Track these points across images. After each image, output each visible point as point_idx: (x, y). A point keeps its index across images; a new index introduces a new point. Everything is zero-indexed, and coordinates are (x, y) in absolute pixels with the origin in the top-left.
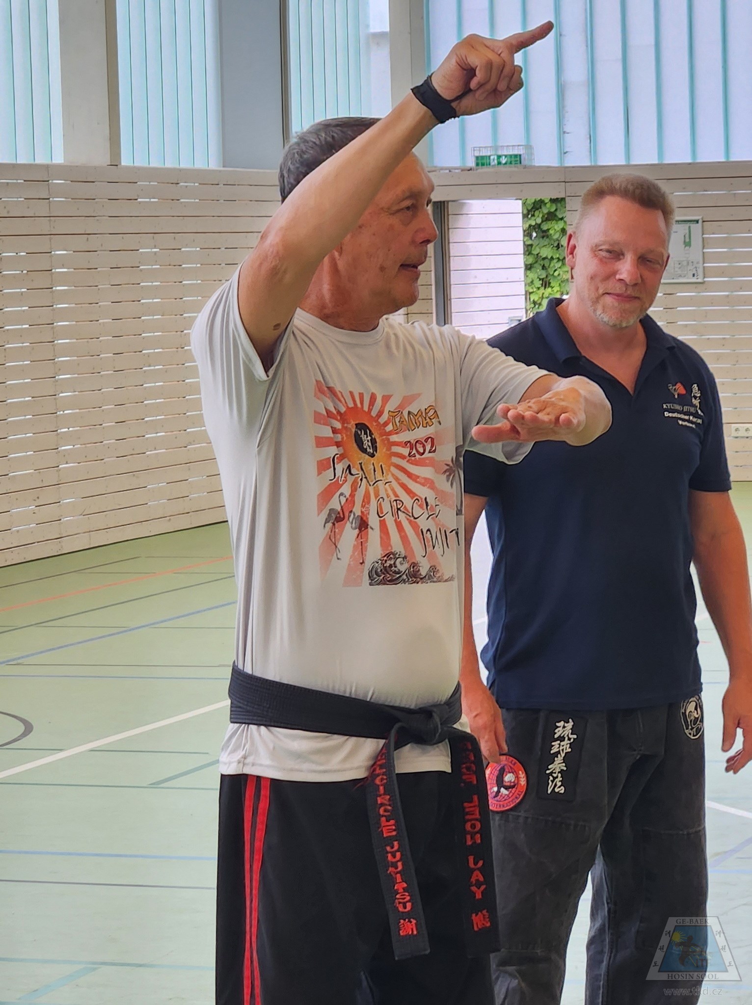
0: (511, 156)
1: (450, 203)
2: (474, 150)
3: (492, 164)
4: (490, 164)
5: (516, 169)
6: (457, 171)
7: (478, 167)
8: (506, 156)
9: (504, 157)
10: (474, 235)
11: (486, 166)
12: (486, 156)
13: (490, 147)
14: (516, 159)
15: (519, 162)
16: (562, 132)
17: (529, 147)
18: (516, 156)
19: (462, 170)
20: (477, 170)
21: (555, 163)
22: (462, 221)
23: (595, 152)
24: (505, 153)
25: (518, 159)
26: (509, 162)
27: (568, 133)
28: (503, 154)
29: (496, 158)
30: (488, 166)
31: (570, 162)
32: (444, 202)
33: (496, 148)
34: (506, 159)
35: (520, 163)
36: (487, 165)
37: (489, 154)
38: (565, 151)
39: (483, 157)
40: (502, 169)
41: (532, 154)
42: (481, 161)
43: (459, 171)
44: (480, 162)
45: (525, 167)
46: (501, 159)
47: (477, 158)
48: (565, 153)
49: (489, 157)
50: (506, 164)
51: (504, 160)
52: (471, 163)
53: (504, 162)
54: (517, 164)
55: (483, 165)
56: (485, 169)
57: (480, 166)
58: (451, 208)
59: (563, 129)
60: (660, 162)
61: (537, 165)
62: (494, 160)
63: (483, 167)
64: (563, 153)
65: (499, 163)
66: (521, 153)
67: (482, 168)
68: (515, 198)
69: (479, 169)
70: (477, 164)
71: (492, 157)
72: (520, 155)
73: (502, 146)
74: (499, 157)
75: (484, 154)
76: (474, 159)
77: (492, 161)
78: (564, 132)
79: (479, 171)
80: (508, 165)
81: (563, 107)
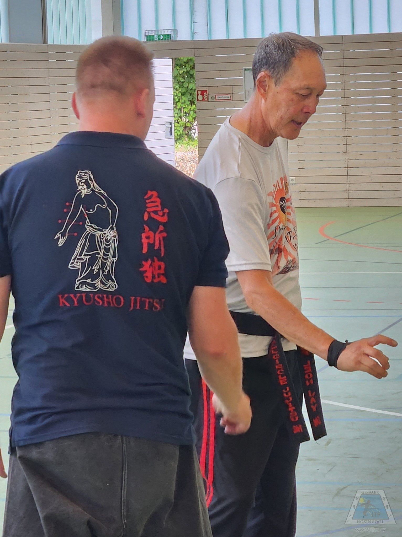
0: (165, 35)
2: (145, 32)
3: (155, 39)
4: (154, 40)
5: (168, 42)
7: (147, 41)
8: (162, 35)
11: (152, 41)
12: (152, 35)
13: (154, 30)
14: (168, 37)
16: (193, 22)
17: (175, 31)
18: (168, 35)
21: (189, 39)
23: (210, 33)
24: (162, 34)
27: (196, 23)
31: (198, 38)
33: (157, 31)
34: (163, 37)
35: (170, 39)
37: (154, 34)
40: (161, 42)
41: (177, 34)
44: (148, 38)
45: (173, 41)
46: (160, 37)
47: (147, 36)
48: (194, 33)
49: (154, 35)
50: (162, 39)
52: (144, 39)
55: (150, 40)
56: (152, 43)
59: (193, 20)
61: (179, 40)
62: (156, 37)
63: (151, 41)
65: (159, 39)
66: (171, 34)
67: (149, 42)
68: (168, 58)
69: (148, 42)
70: (147, 40)
71: (155, 36)
72: (170, 35)
73: (160, 30)
75: (151, 35)
76: (146, 37)
77: (155, 38)
81: (193, 8)
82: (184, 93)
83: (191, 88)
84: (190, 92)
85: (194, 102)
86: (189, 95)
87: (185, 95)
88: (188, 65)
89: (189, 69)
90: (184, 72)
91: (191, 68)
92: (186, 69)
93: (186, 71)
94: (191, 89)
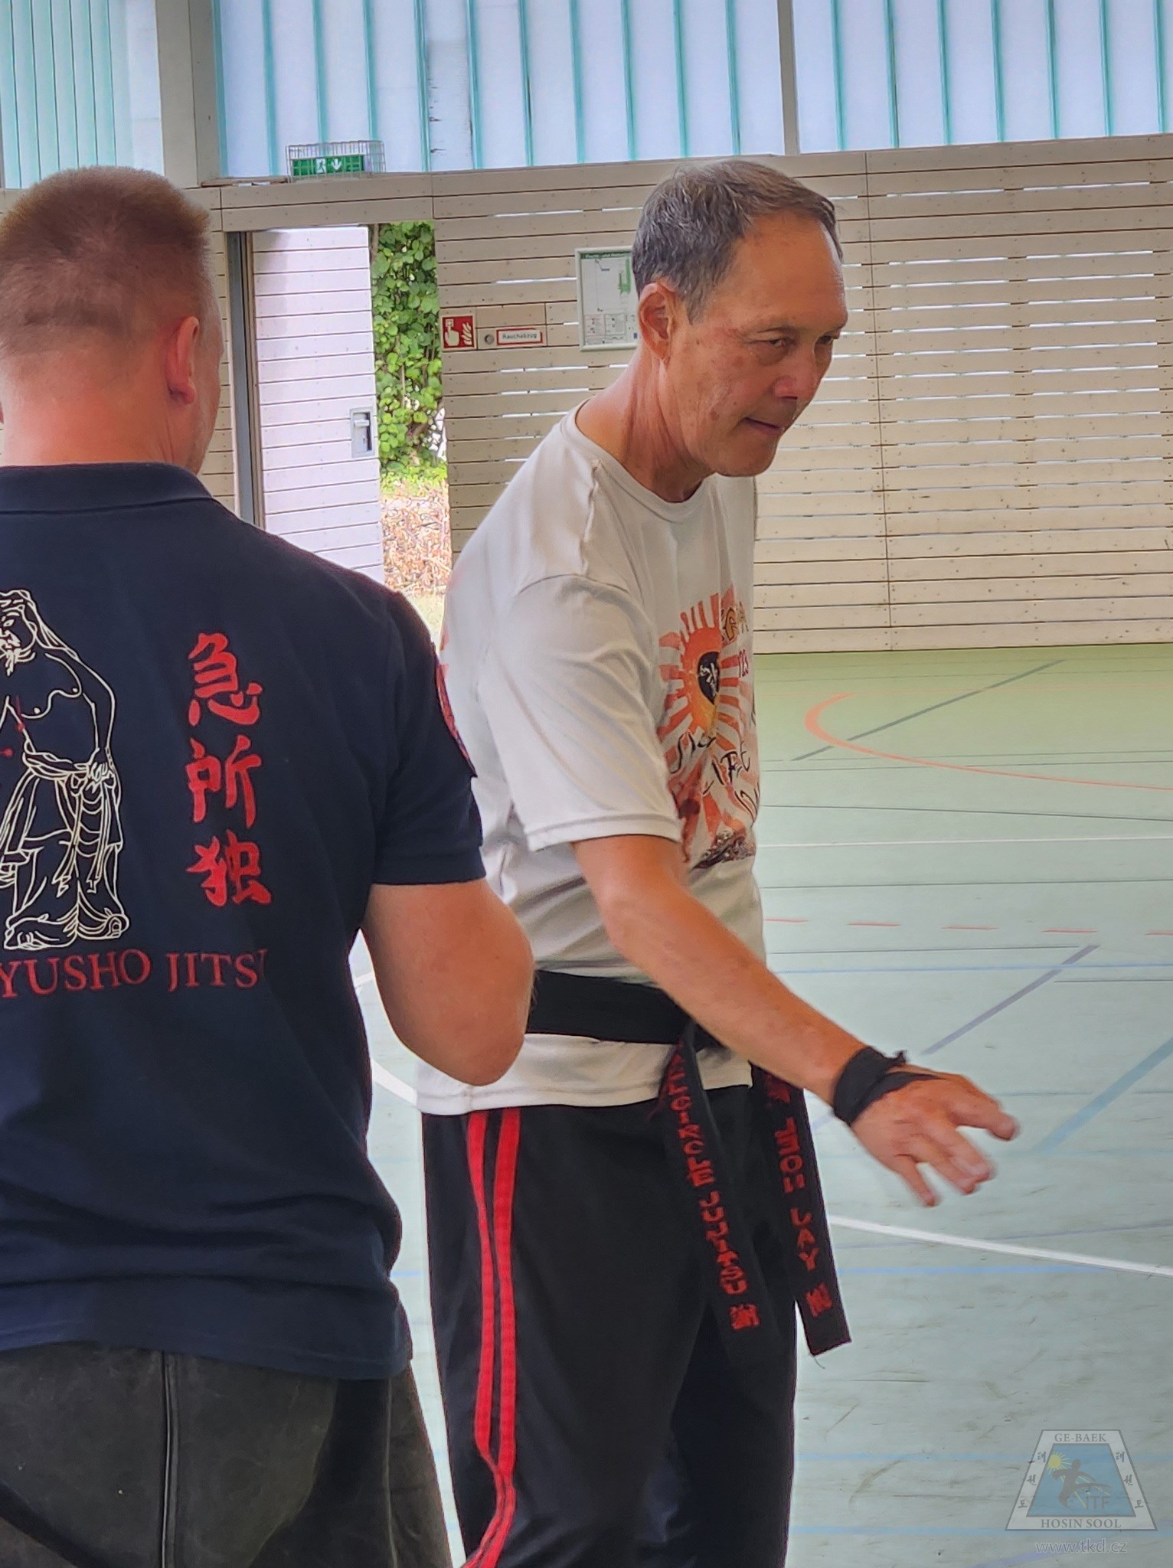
0: (347, 158)
1: (254, 234)
2: (290, 151)
3: (319, 171)
4: (315, 173)
5: (356, 179)
6: (264, 184)
7: (296, 177)
8: (339, 158)
9: (336, 161)
10: (291, 283)
11: (308, 175)
12: (310, 160)
13: (315, 145)
14: (356, 164)
15: (360, 167)
16: (427, 119)
17: (376, 144)
18: (355, 157)
19: (273, 182)
20: (295, 180)
21: (419, 168)
22: (275, 262)
23: (479, 149)
24: (340, 154)
25: (359, 163)
26: (345, 168)
27: (436, 120)
28: (335, 155)
29: (324, 161)
30: (313, 175)
31: (441, 165)
32: (245, 233)
33: (324, 145)
34: (340, 163)
35: (363, 169)
36: (311, 173)
37: (314, 156)
38: (432, 148)
39: (304, 161)
40: (335, 179)
41: (381, 154)
42: (301, 167)
43: (268, 183)
44: (299, 168)
45: (371, 175)
46: (332, 164)
47: (295, 162)
48: (432, 151)
49: (314, 160)
50: (340, 170)
51: (337, 165)
52: (285, 170)
53: (337, 167)
54: (358, 170)
55: (304, 173)
56: (307, 181)
57: (300, 176)
58: (257, 242)
59: (429, 114)
60: (581, 162)
61: (388, 171)
62: (321, 164)
63: (305, 176)
64: (430, 152)
65: (330, 170)
66: (365, 153)
67: (302, 179)
68: (357, 224)
69: (298, 179)
70: (296, 173)
71: (318, 161)
72: (362, 157)
73: (332, 144)
74: (329, 160)
75: (306, 157)
76: (290, 165)
77: (318, 167)
78: (430, 119)
79: (298, 182)
80: (343, 173)
81: (429, 80)
82: (407, 324)
83: (427, 311)
84: (424, 322)
85: (437, 353)
86: (422, 330)
87: (409, 332)
88: (418, 244)
89: (419, 256)
90: (405, 264)
91: (428, 253)
92: (414, 255)
93: (411, 261)
94: (427, 315)
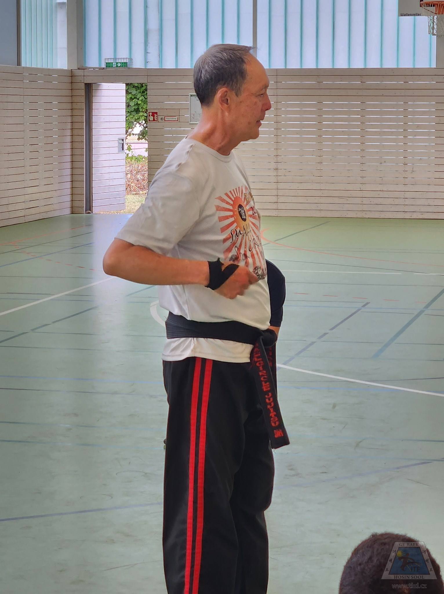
0: (122, 63)
1: (93, 84)
2: (105, 60)
3: (114, 66)
4: (112, 67)
5: (125, 69)
6: (97, 69)
8: (120, 63)
10: (103, 99)
13: (113, 58)
14: (125, 65)
16: (146, 52)
17: (131, 59)
18: (125, 63)
19: (100, 69)
21: (143, 67)
22: (99, 93)
23: (161, 62)
26: (121, 66)
27: (149, 53)
31: (150, 66)
32: (90, 84)
33: (115, 59)
35: (127, 66)
39: (109, 63)
40: (118, 69)
41: (132, 62)
42: (108, 65)
45: (129, 68)
47: (107, 63)
48: (147, 62)
49: (112, 63)
52: (103, 66)
53: (119, 65)
54: (125, 67)
55: (109, 67)
56: (110, 69)
57: (108, 68)
58: (94, 87)
61: (134, 67)
62: (115, 64)
64: (146, 62)
65: (117, 66)
66: (127, 61)
68: (122, 83)
69: (107, 68)
70: (107, 66)
71: (114, 63)
72: (127, 63)
73: (118, 58)
74: (117, 63)
75: (110, 62)
76: (105, 64)
81: (147, 41)
